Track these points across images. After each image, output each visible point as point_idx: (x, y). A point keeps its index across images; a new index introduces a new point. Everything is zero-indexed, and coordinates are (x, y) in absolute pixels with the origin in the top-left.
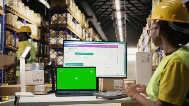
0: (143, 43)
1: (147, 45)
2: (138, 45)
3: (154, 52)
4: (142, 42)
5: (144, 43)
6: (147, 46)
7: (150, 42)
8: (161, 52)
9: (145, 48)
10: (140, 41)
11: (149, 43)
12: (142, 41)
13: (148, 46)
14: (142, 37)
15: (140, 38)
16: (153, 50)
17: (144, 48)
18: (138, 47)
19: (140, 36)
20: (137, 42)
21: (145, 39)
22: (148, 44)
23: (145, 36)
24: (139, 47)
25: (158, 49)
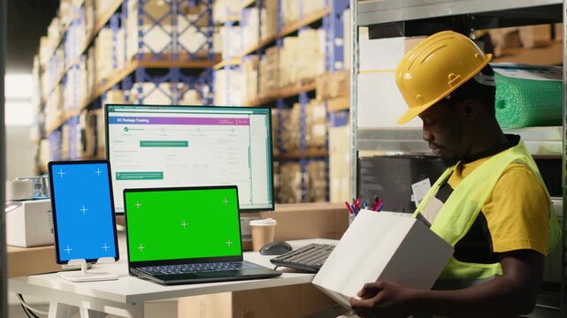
0: (60, 53)
1: (77, 61)
2: (36, 64)
3: (109, 90)
4: (58, 47)
5: (65, 56)
6: (78, 67)
7: (91, 51)
8: (140, 90)
9: (71, 74)
10: (47, 46)
11: (86, 53)
12: (56, 43)
13: (83, 66)
14: (54, 30)
15: (45, 34)
16: (105, 81)
17: (65, 76)
18: (36, 70)
19: (48, 23)
20: (34, 49)
21: (70, 38)
22: (84, 58)
23: (71, 24)
24: (41, 71)
25: (130, 79)
